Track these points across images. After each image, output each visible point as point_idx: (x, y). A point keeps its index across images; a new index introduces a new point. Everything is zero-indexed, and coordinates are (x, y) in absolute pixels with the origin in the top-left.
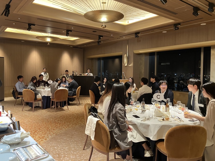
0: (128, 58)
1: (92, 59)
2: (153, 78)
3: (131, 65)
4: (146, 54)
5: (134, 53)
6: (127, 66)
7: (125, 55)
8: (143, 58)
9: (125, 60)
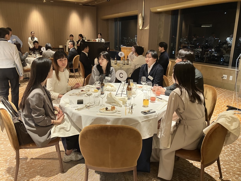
0: (143, 19)
1: (107, 20)
2: (162, 47)
3: (147, 28)
4: (166, 12)
5: (151, 12)
6: (142, 29)
7: (140, 15)
8: (163, 18)
9: (140, 21)
